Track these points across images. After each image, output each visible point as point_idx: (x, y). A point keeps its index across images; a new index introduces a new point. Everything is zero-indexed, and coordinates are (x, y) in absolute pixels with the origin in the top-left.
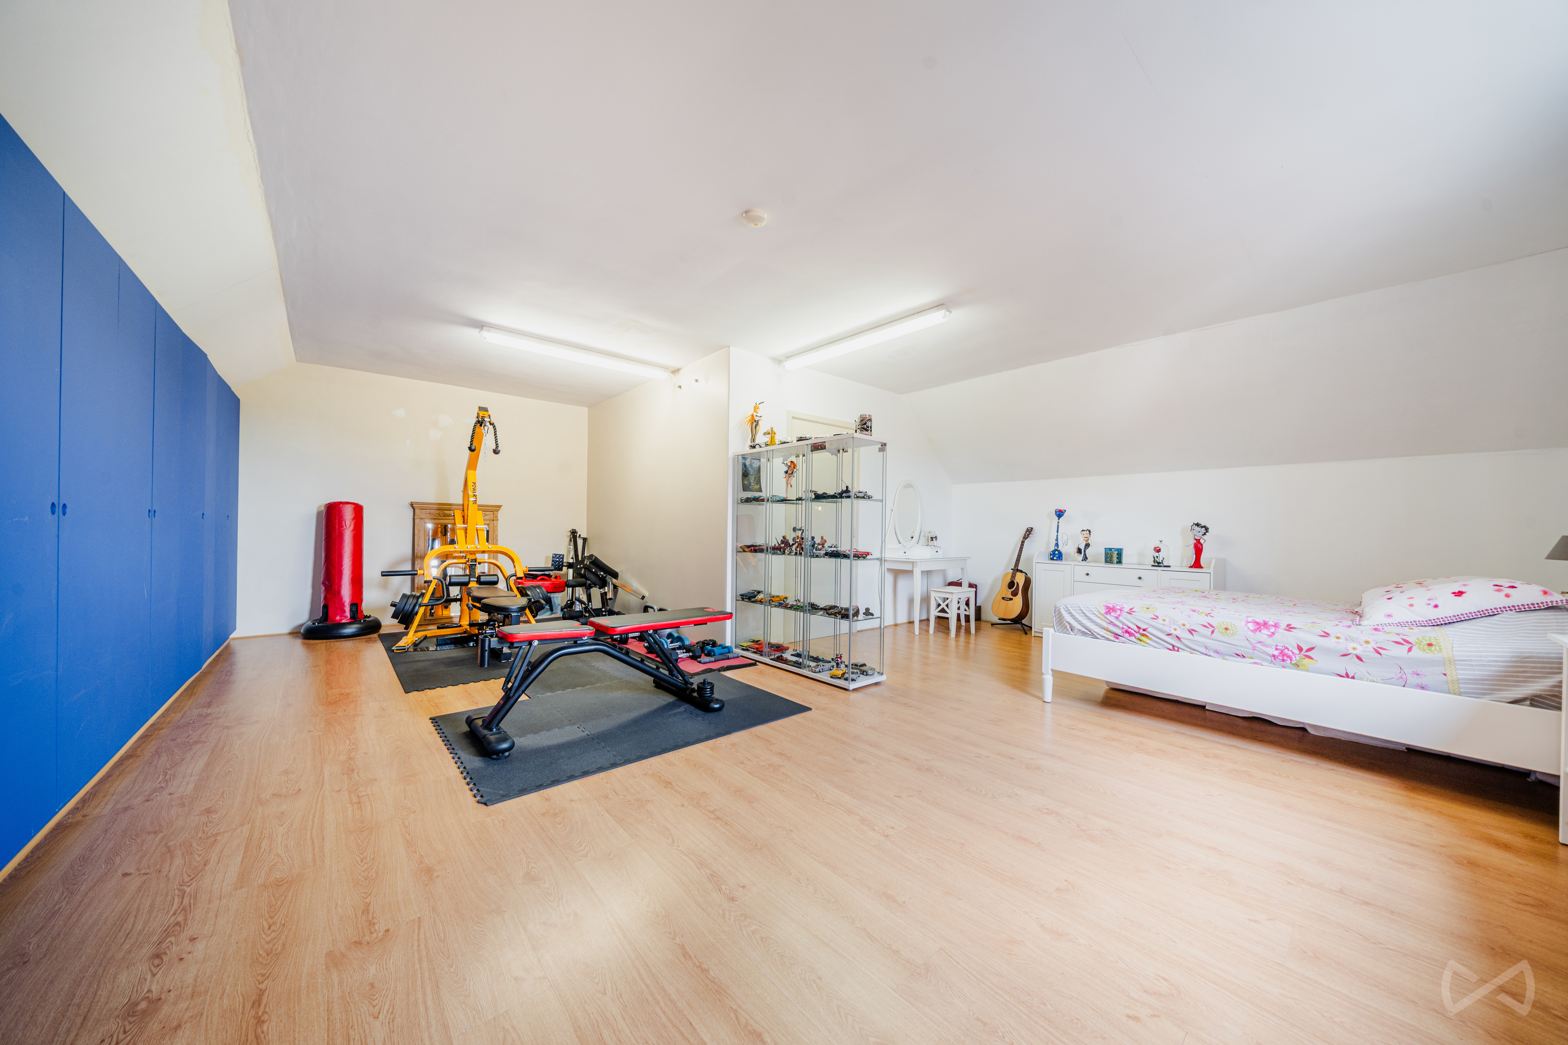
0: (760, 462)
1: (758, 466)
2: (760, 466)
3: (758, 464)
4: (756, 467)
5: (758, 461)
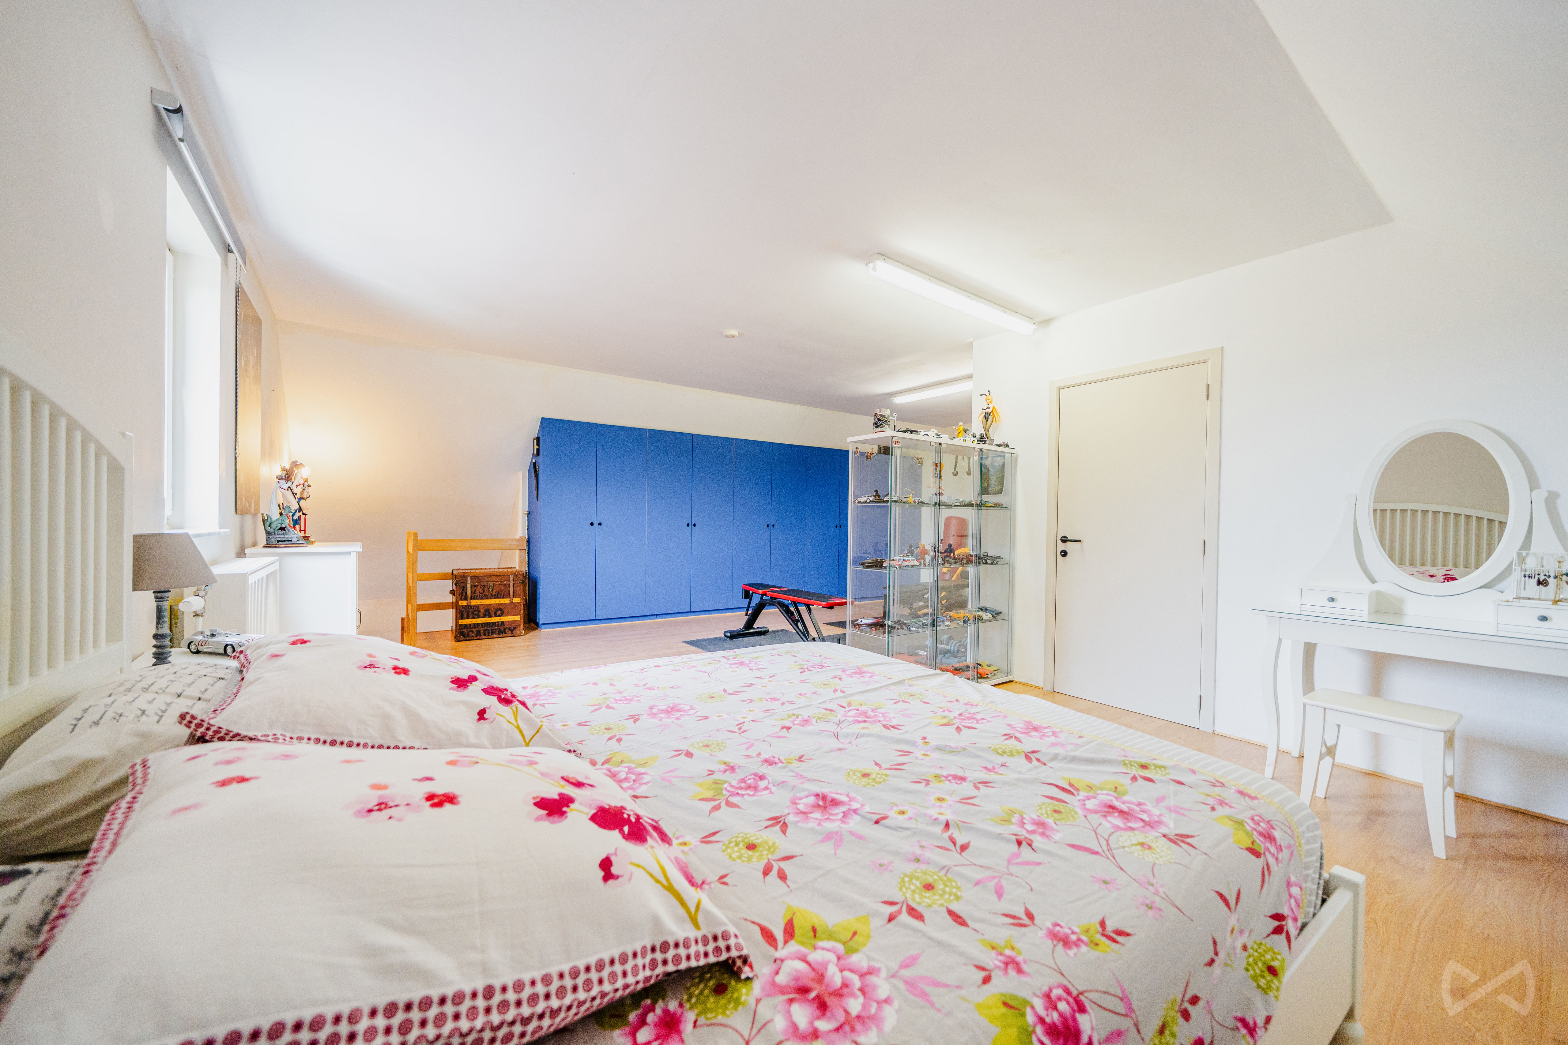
0: (1004, 458)
1: (1001, 464)
2: (1004, 464)
3: (1002, 461)
4: (999, 465)
5: (1002, 458)
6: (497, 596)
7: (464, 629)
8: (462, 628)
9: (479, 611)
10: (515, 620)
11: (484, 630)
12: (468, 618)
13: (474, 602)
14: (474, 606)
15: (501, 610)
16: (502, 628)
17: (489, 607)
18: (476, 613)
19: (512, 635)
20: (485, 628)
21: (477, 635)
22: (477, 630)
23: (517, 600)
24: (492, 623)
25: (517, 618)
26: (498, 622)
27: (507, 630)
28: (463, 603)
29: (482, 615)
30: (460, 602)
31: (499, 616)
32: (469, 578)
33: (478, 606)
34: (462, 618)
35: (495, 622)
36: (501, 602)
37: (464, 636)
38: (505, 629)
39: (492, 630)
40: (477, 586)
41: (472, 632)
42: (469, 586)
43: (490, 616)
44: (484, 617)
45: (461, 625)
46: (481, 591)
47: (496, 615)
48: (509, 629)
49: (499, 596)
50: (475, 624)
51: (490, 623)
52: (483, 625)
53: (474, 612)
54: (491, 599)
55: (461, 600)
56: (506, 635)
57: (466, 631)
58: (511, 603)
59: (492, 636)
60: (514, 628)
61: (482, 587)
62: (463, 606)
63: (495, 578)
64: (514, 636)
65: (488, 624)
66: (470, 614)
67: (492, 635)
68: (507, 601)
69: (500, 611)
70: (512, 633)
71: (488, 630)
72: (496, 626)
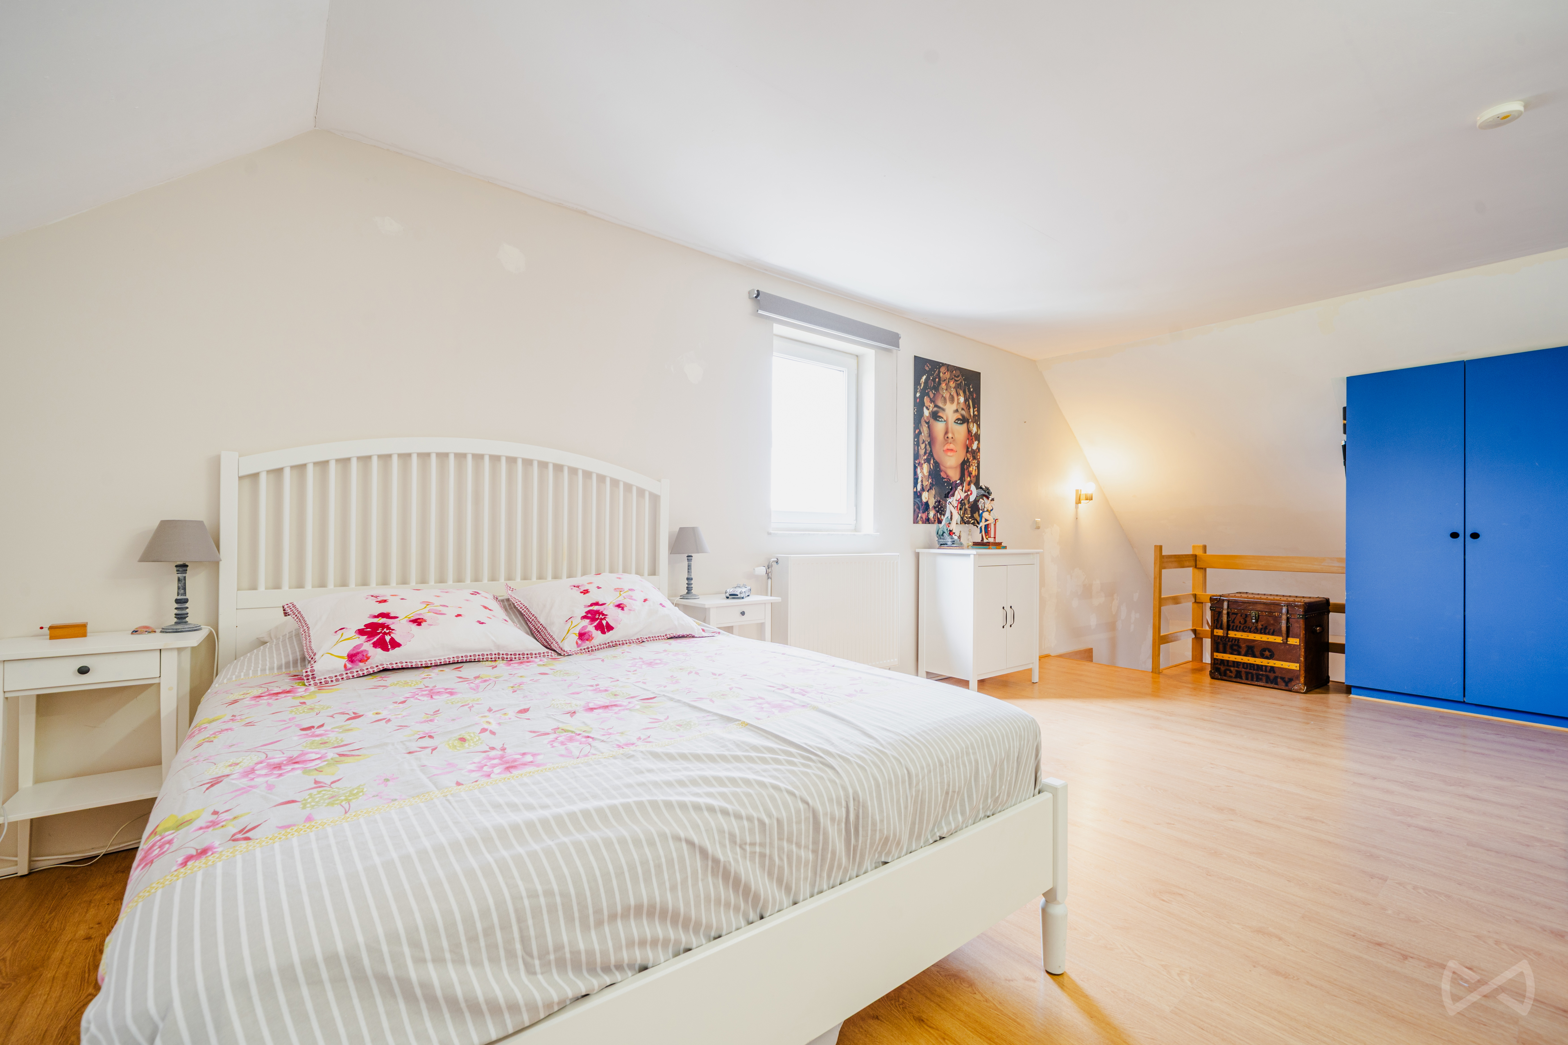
6: (1264, 631)
7: (1220, 665)
8: (1217, 663)
9: (1240, 647)
10: (1290, 668)
11: (1246, 672)
12: (1225, 652)
13: (1232, 634)
14: (1233, 639)
15: (1270, 651)
16: (1272, 675)
17: (1252, 644)
18: (1235, 648)
19: (1287, 688)
20: (1248, 670)
21: (1236, 677)
22: (1236, 671)
23: (1293, 641)
24: (1257, 665)
25: (1294, 666)
26: (1266, 666)
27: (1279, 680)
28: (1219, 632)
29: (1243, 652)
30: (1215, 630)
31: (1267, 658)
32: (1225, 604)
33: (1238, 640)
34: (1218, 651)
35: (1262, 666)
36: (1270, 640)
37: (1220, 674)
38: (1276, 678)
39: (1258, 675)
40: (1236, 614)
41: (1231, 672)
42: (1225, 612)
43: (1254, 656)
44: (1245, 655)
45: (1217, 659)
46: (1242, 621)
47: (1263, 656)
48: (1283, 679)
49: (1267, 631)
50: (1234, 662)
51: (1254, 664)
52: (1246, 665)
53: (1234, 646)
54: (1255, 633)
55: (1217, 628)
56: (1276, 686)
57: (1223, 668)
58: (1285, 643)
59: (1256, 683)
60: (1291, 680)
61: (1244, 616)
62: (1219, 636)
63: (1259, 607)
64: (1290, 691)
65: (1252, 666)
66: (1228, 647)
67: (1257, 681)
68: (1279, 640)
69: (1268, 651)
70: (1287, 685)
71: (1251, 673)
72: (1262, 671)
